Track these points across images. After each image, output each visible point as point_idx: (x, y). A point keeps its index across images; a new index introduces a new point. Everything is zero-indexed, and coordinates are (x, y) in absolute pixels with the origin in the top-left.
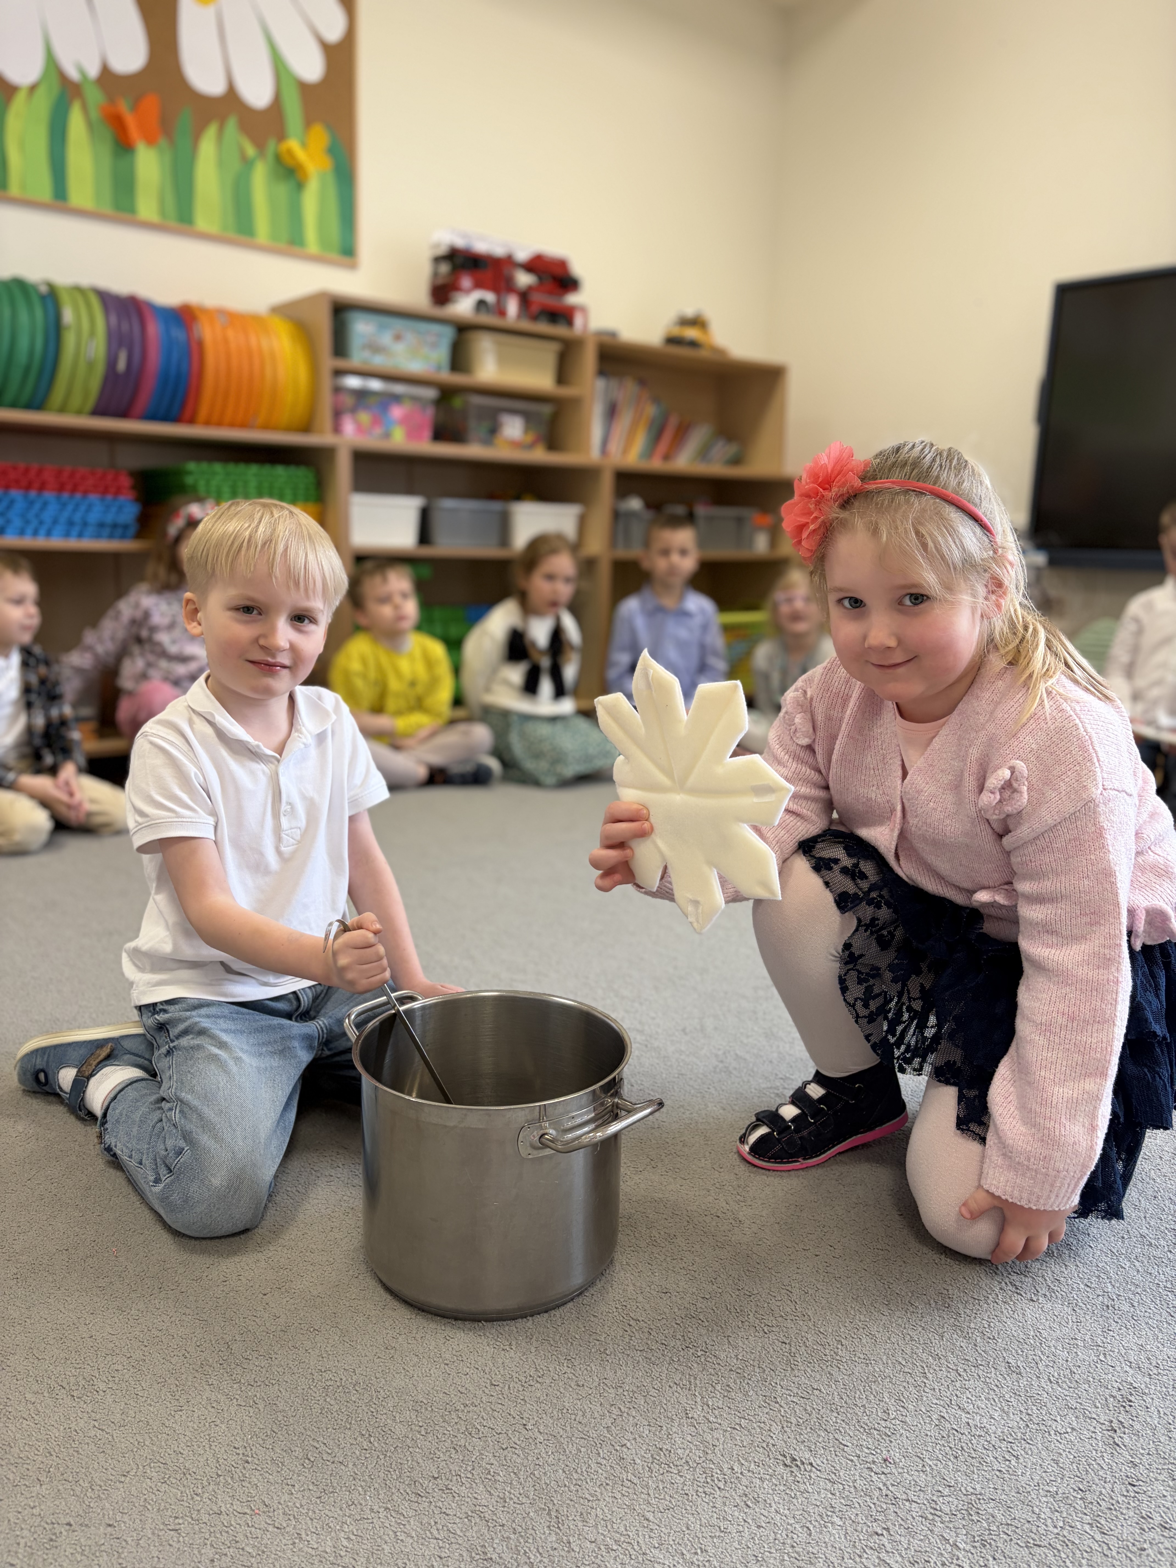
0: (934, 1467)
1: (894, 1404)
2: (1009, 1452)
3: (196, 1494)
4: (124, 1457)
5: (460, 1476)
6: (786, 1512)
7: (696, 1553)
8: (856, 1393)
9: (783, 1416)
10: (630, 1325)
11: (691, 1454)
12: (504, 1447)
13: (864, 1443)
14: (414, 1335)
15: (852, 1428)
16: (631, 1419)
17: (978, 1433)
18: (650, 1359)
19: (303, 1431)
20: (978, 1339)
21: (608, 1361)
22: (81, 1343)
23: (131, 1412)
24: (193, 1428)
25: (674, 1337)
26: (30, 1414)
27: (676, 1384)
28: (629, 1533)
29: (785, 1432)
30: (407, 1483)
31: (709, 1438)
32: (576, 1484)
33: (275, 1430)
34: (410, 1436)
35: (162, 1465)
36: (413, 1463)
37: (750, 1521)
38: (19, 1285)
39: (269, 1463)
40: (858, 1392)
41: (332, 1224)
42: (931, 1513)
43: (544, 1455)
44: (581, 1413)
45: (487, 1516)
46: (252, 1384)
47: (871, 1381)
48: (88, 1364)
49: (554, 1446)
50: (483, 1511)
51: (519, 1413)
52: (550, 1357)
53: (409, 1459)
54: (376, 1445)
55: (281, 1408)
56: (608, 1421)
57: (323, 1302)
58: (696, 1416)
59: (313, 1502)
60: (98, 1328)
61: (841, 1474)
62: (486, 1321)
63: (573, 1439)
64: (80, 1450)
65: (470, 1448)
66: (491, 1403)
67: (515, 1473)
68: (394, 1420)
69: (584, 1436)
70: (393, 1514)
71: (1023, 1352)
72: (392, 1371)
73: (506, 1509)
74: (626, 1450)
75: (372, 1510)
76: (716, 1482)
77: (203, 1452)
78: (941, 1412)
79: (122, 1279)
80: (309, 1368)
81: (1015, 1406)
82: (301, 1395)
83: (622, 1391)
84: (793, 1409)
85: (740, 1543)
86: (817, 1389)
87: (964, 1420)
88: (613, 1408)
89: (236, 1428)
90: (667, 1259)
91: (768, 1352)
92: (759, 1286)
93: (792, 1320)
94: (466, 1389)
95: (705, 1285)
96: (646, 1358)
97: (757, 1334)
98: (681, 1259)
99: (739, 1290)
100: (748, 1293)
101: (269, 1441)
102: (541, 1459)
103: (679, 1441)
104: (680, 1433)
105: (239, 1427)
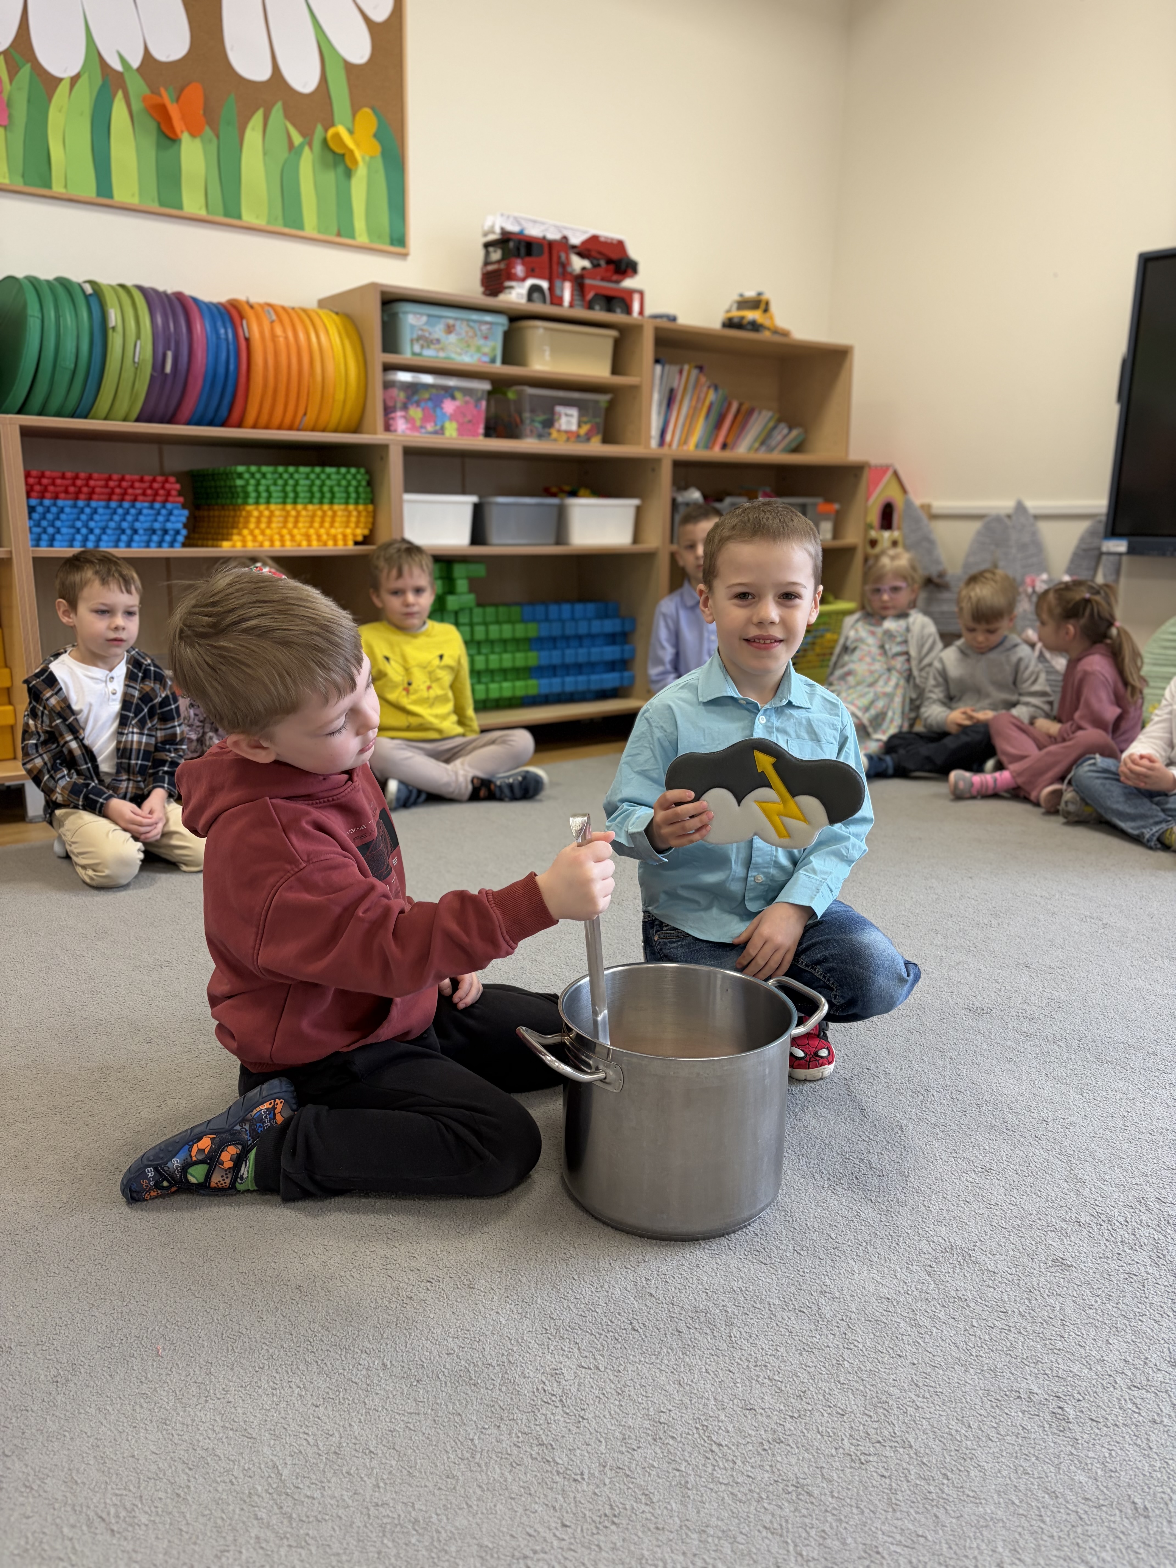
22: (122, 1464)
52: (625, 1490)
90: (750, 1366)
91: (866, 1488)
92: (853, 1403)
93: (891, 1447)
94: (535, 1531)
95: (793, 1401)
96: (732, 1493)
97: (853, 1464)
98: (766, 1366)
99: (830, 1407)
100: (841, 1412)
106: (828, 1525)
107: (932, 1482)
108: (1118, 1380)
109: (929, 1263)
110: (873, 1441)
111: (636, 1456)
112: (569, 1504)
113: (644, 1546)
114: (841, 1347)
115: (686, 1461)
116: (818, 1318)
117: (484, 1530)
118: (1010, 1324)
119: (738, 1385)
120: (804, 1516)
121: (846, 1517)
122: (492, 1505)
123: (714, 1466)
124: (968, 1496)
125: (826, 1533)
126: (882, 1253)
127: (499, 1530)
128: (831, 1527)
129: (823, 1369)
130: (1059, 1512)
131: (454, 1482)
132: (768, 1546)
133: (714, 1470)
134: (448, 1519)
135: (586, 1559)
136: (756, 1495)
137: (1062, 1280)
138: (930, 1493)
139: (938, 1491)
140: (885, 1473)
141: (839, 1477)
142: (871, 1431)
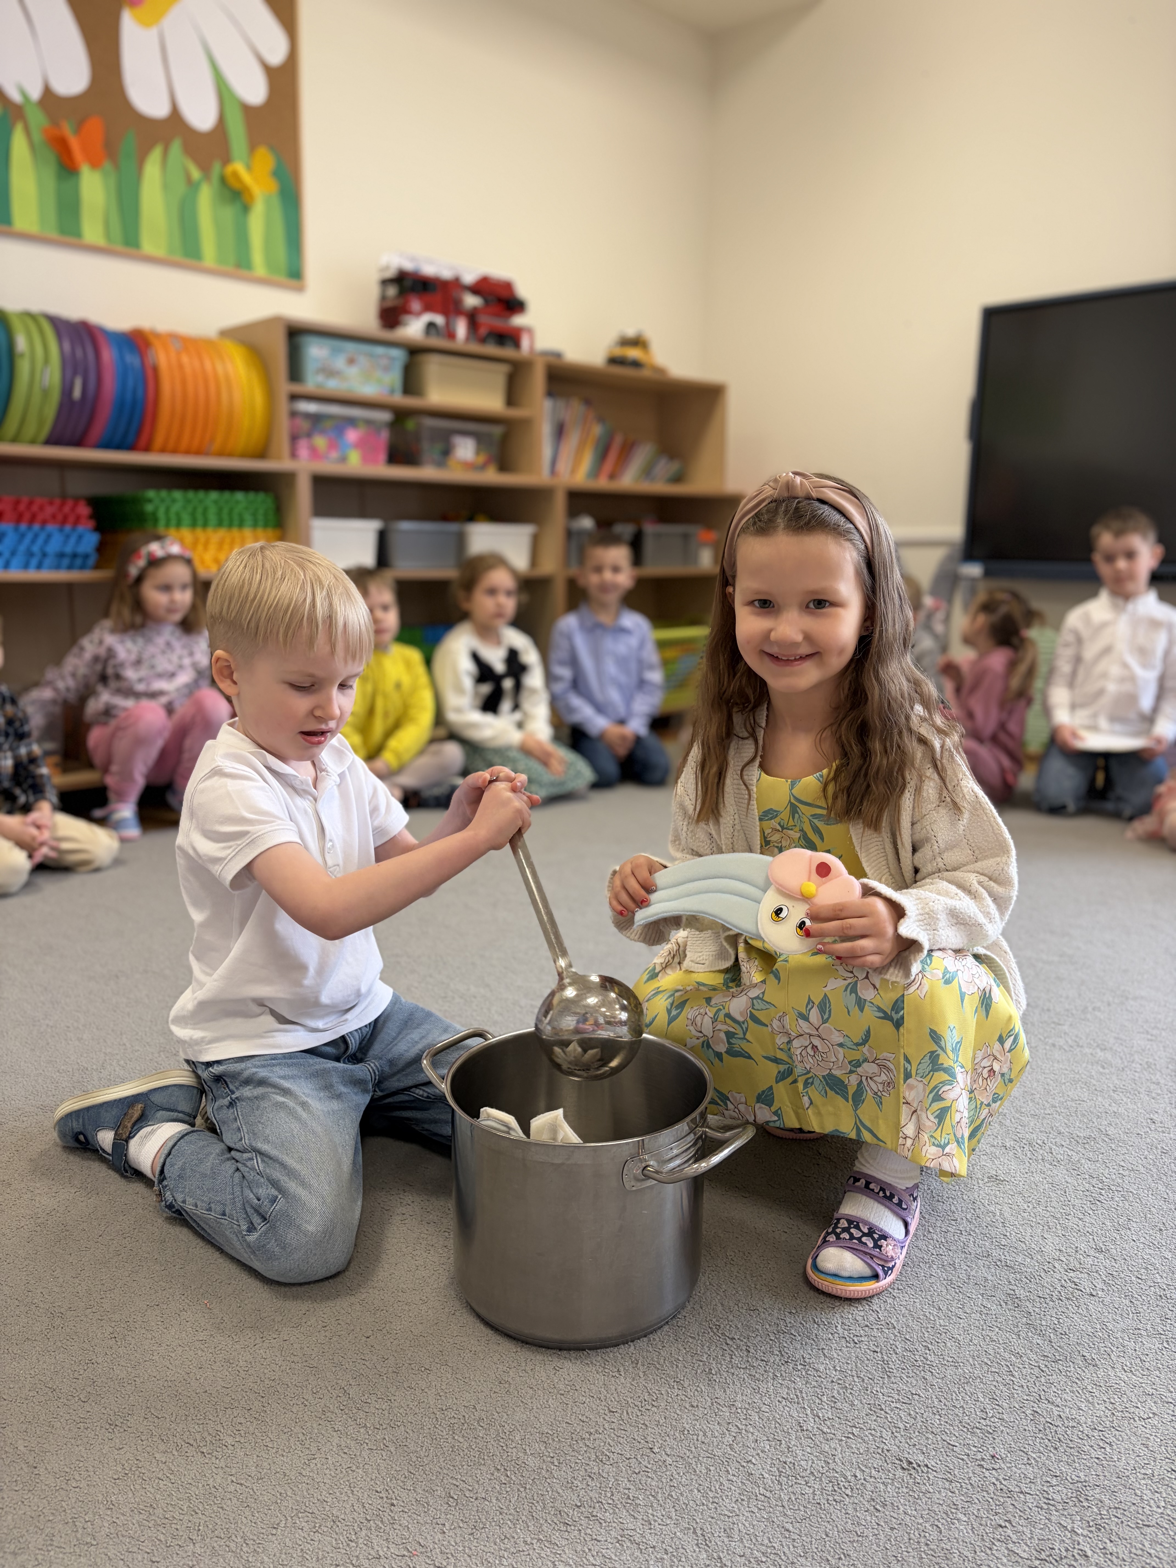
0: (1039, 1460)
1: (989, 1402)
2: (1102, 1440)
3: (351, 1541)
4: (270, 1509)
5: (601, 1502)
6: (914, 1513)
7: (840, 1559)
8: (952, 1395)
9: (890, 1422)
10: (727, 1344)
11: (814, 1465)
12: (637, 1471)
13: (971, 1442)
14: (523, 1368)
15: (956, 1428)
16: (750, 1435)
17: (1070, 1424)
18: (754, 1376)
19: (440, 1470)
20: (1052, 1335)
21: (715, 1381)
22: (197, 1399)
23: (265, 1464)
24: (330, 1474)
25: (772, 1353)
26: (163, 1474)
27: (784, 1398)
28: (774, 1545)
29: (896, 1437)
30: (552, 1513)
31: (827, 1448)
32: (713, 1502)
33: (412, 1471)
34: (544, 1467)
35: (309, 1514)
36: (554, 1493)
37: (883, 1524)
38: (119, 1344)
39: (414, 1504)
40: (954, 1395)
41: (416, 1262)
42: (1045, 1503)
43: (677, 1476)
44: (701, 1433)
45: (636, 1539)
46: (378, 1427)
47: (964, 1383)
48: (210, 1419)
49: (683, 1466)
50: (631, 1534)
51: (643, 1438)
52: (659, 1380)
53: (549, 1489)
54: (514, 1478)
55: (412, 1449)
56: (729, 1439)
58: (809, 1428)
59: (467, 1539)
61: (956, 1473)
62: (590, 1349)
63: (700, 1458)
64: (225, 1506)
65: (605, 1475)
67: (653, 1496)
68: (525, 1453)
69: (710, 1455)
70: (547, 1545)
71: (1094, 1344)
72: (511, 1405)
73: (652, 1531)
74: (752, 1466)
75: (525, 1542)
76: (843, 1489)
77: (346, 1498)
78: (1033, 1407)
79: (220, 1331)
80: (429, 1407)
81: (1098, 1396)
82: (428, 1435)
83: (735, 1409)
84: (898, 1414)
85: (878, 1546)
86: (916, 1394)
87: (1056, 1413)
88: (730, 1426)
89: (373, 1473)
91: (863, 1362)
93: (878, 1329)
94: (587, 1418)
96: (750, 1375)
97: (849, 1345)
101: (409, 1483)
102: (674, 1480)
103: (800, 1453)
104: (799, 1445)
105: (376, 1471)
106: (836, 1392)
107: (916, 1352)
108: (1056, 1265)
111: (662, 1353)
113: (684, 1421)
115: (707, 1354)
117: (542, 1421)
118: (961, 1229)
119: (740, 1293)
120: (815, 1387)
121: (850, 1385)
124: (948, 1361)
125: (836, 1399)
127: (555, 1419)
130: (1025, 1368)
131: (507, 1386)
132: (789, 1412)
134: (508, 1415)
135: (635, 1435)
136: (771, 1375)
137: (998, 1192)
138: (916, 1361)
139: (922, 1359)
140: (876, 1350)
141: (838, 1355)
142: (859, 1318)
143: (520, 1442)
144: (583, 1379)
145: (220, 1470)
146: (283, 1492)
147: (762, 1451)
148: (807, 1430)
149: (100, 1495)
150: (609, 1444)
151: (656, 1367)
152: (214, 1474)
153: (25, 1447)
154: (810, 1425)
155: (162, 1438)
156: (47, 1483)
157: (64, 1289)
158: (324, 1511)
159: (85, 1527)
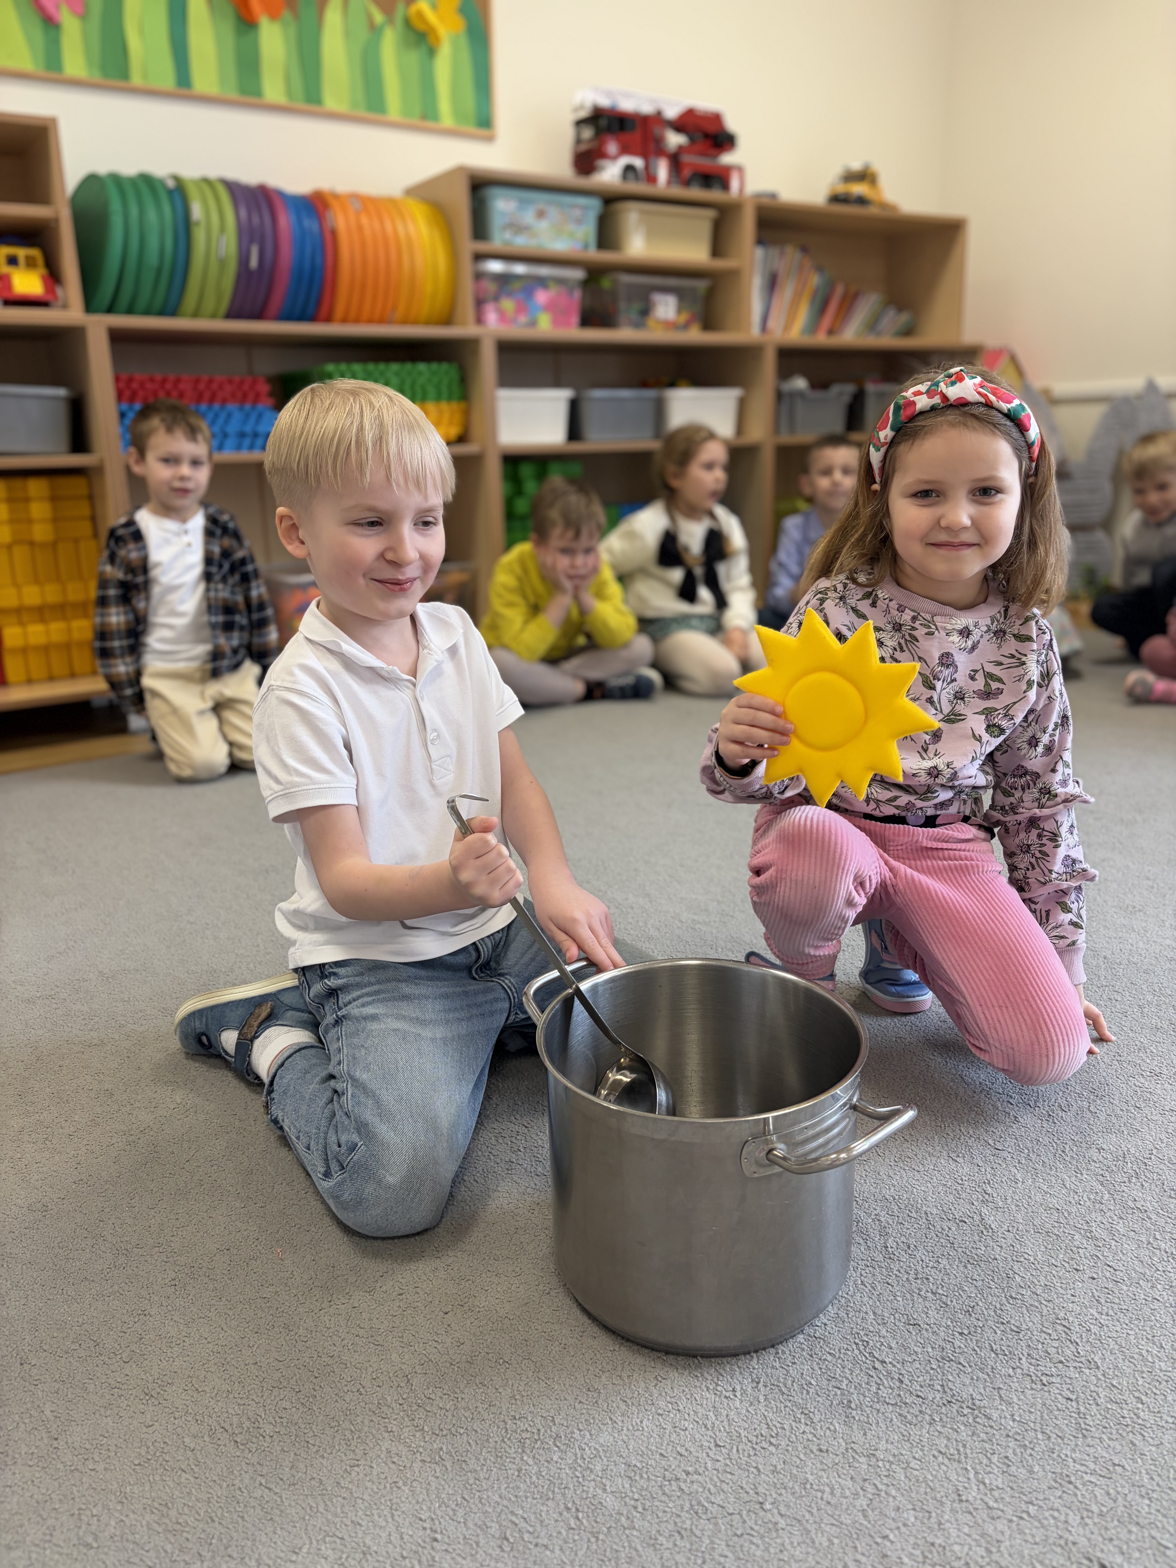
9: (1081, 1502)
10: (875, 1368)
12: (739, 1533)
14: (619, 1373)
16: (891, 1499)
18: (905, 1417)
19: (499, 1500)
21: (854, 1417)
22: (245, 1372)
23: (302, 1466)
24: (372, 1490)
26: (189, 1465)
27: (940, 1452)
29: (1086, 1524)
31: (990, 1530)
33: (466, 1497)
34: (625, 1512)
35: (338, 1541)
38: (178, 1293)
39: (462, 1541)
43: (789, 1547)
44: (827, 1489)
46: (437, 1432)
48: (253, 1400)
49: (799, 1533)
51: (752, 1487)
52: (783, 1409)
53: (626, 1544)
54: (585, 1521)
55: (471, 1466)
56: (863, 1502)
57: (511, 1325)
58: (970, 1498)
60: (263, 1351)
62: (702, 1356)
63: (823, 1525)
64: (246, 1516)
65: (698, 1533)
66: (717, 1470)
68: (605, 1490)
69: (835, 1522)
72: (597, 1421)
74: (888, 1544)
77: (384, 1524)
79: (287, 1288)
80: (500, 1413)
82: (493, 1450)
83: (875, 1460)
84: (1093, 1491)
86: (1118, 1465)
88: (867, 1485)
89: (421, 1492)
90: (910, 1278)
91: (1051, 1412)
92: (1028, 1319)
93: (1075, 1367)
94: (686, 1450)
95: (961, 1316)
96: (900, 1415)
97: (1034, 1386)
98: (927, 1279)
99: (1003, 1324)
100: (1015, 1329)
101: (461, 1512)
102: (785, 1552)
103: (954, 1533)
104: (954, 1522)
105: (424, 1491)
106: (1011, 1451)
107: (1124, 1406)
109: (1101, 1172)
110: (1055, 1360)
111: (791, 1372)
112: (722, 1422)
113: (807, 1469)
114: (1009, 1259)
115: (847, 1379)
116: (982, 1228)
117: (631, 1447)
119: (898, 1298)
120: (983, 1441)
121: (1030, 1443)
122: (638, 1421)
123: (879, 1385)
125: (1010, 1461)
126: (1046, 1160)
127: (647, 1447)
128: (1015, 1454)
129: (991, 1282)
132: (945, 1472)
133: (879, 1389)
134: (591, 1435)
135: (744, 1482)
136: (928, 1418)
138: (1123, 1417)
139: (1132, 1415)
140: (1071, 1396)
141: (1019, 1400)
142: (1052, 1351)
143: (600, 1474)
144: (689, 1397)
145: (250, 1467)
146: (314, 1505)
147: (905, 1525)
148: (967, 1501)
149: (114, 1483)
150: (709, 1490)
151: (781, 1390)
152: (242, 1472)
153: (52, 1411)
154: (973, 1494)
155: (197, 1417)
156: (63, 1460)
157: (137, 1222)
158: (356, 1537)
159: (91, 1522)
